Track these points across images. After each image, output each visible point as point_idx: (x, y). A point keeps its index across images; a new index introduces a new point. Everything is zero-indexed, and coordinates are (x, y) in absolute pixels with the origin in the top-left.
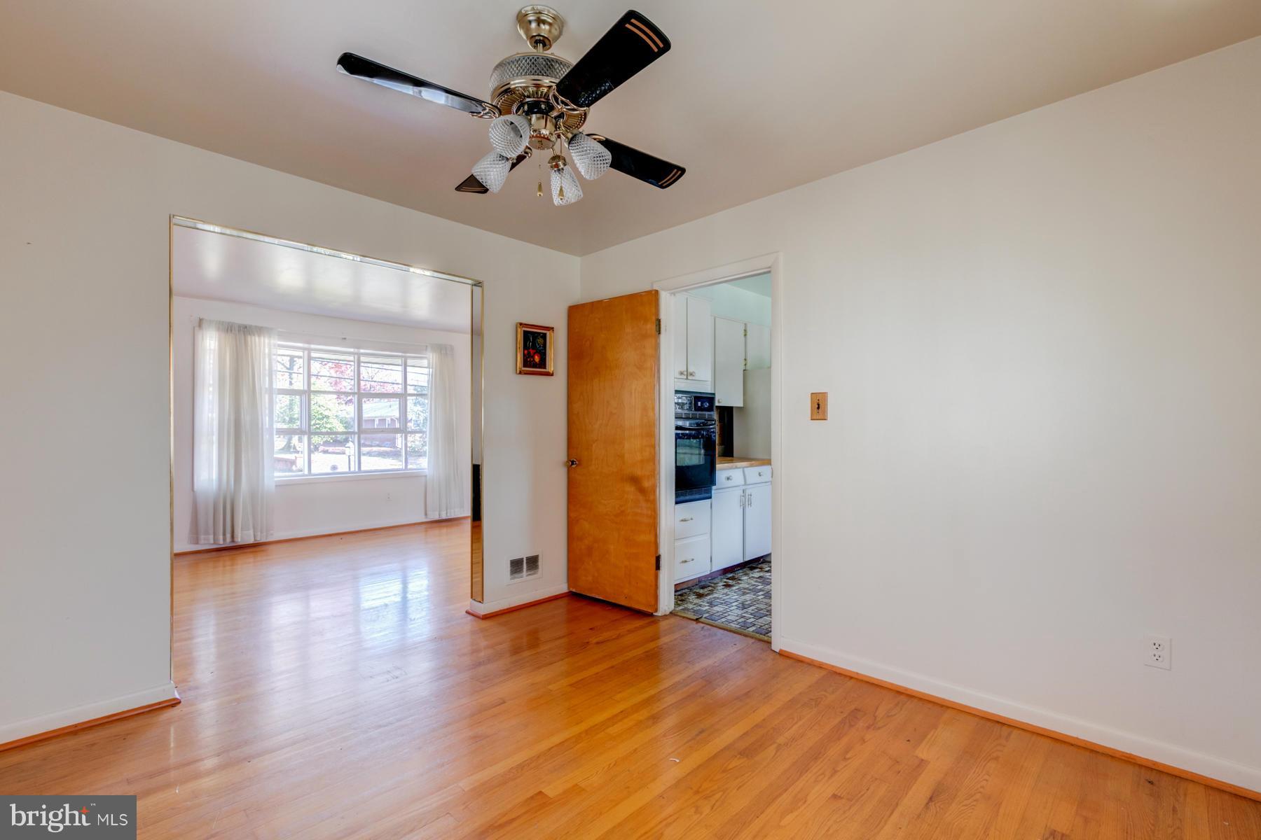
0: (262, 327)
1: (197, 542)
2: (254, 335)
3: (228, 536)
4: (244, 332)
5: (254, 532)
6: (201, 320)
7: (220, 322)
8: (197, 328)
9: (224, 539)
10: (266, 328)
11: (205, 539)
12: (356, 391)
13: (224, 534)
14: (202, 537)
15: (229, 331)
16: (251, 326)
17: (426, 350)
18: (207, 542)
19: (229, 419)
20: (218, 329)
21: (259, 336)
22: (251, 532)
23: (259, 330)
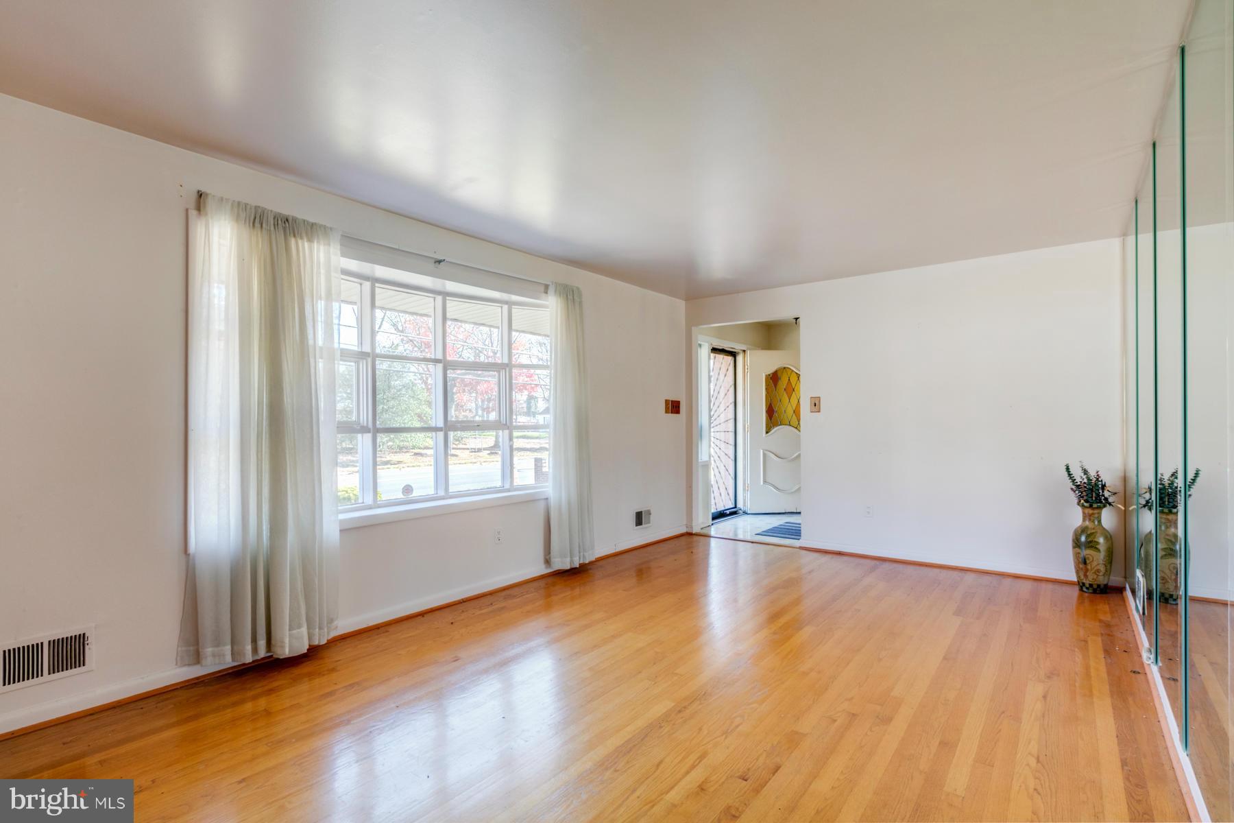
0: (313, 225)
1: (197, 658)
2: (301, 238)
3: (262, 643)
4: (285, 229)
5: (309, 628)
6: (200, 195)
7: (239, 203)
8: (193, 213)
9: (255, 650)
10: (321, 226)
11: (214, 655)
12: (439, 356)
13: (254, 640)
14: (209, 650)
15: (257, 224)
16: (295, 220)
17: (546, 292)
18: (218, 658)
19: (260, 403)
20: (237, 218)
21: (310, 240)
22: (304, 630)
23: (311, 230)
